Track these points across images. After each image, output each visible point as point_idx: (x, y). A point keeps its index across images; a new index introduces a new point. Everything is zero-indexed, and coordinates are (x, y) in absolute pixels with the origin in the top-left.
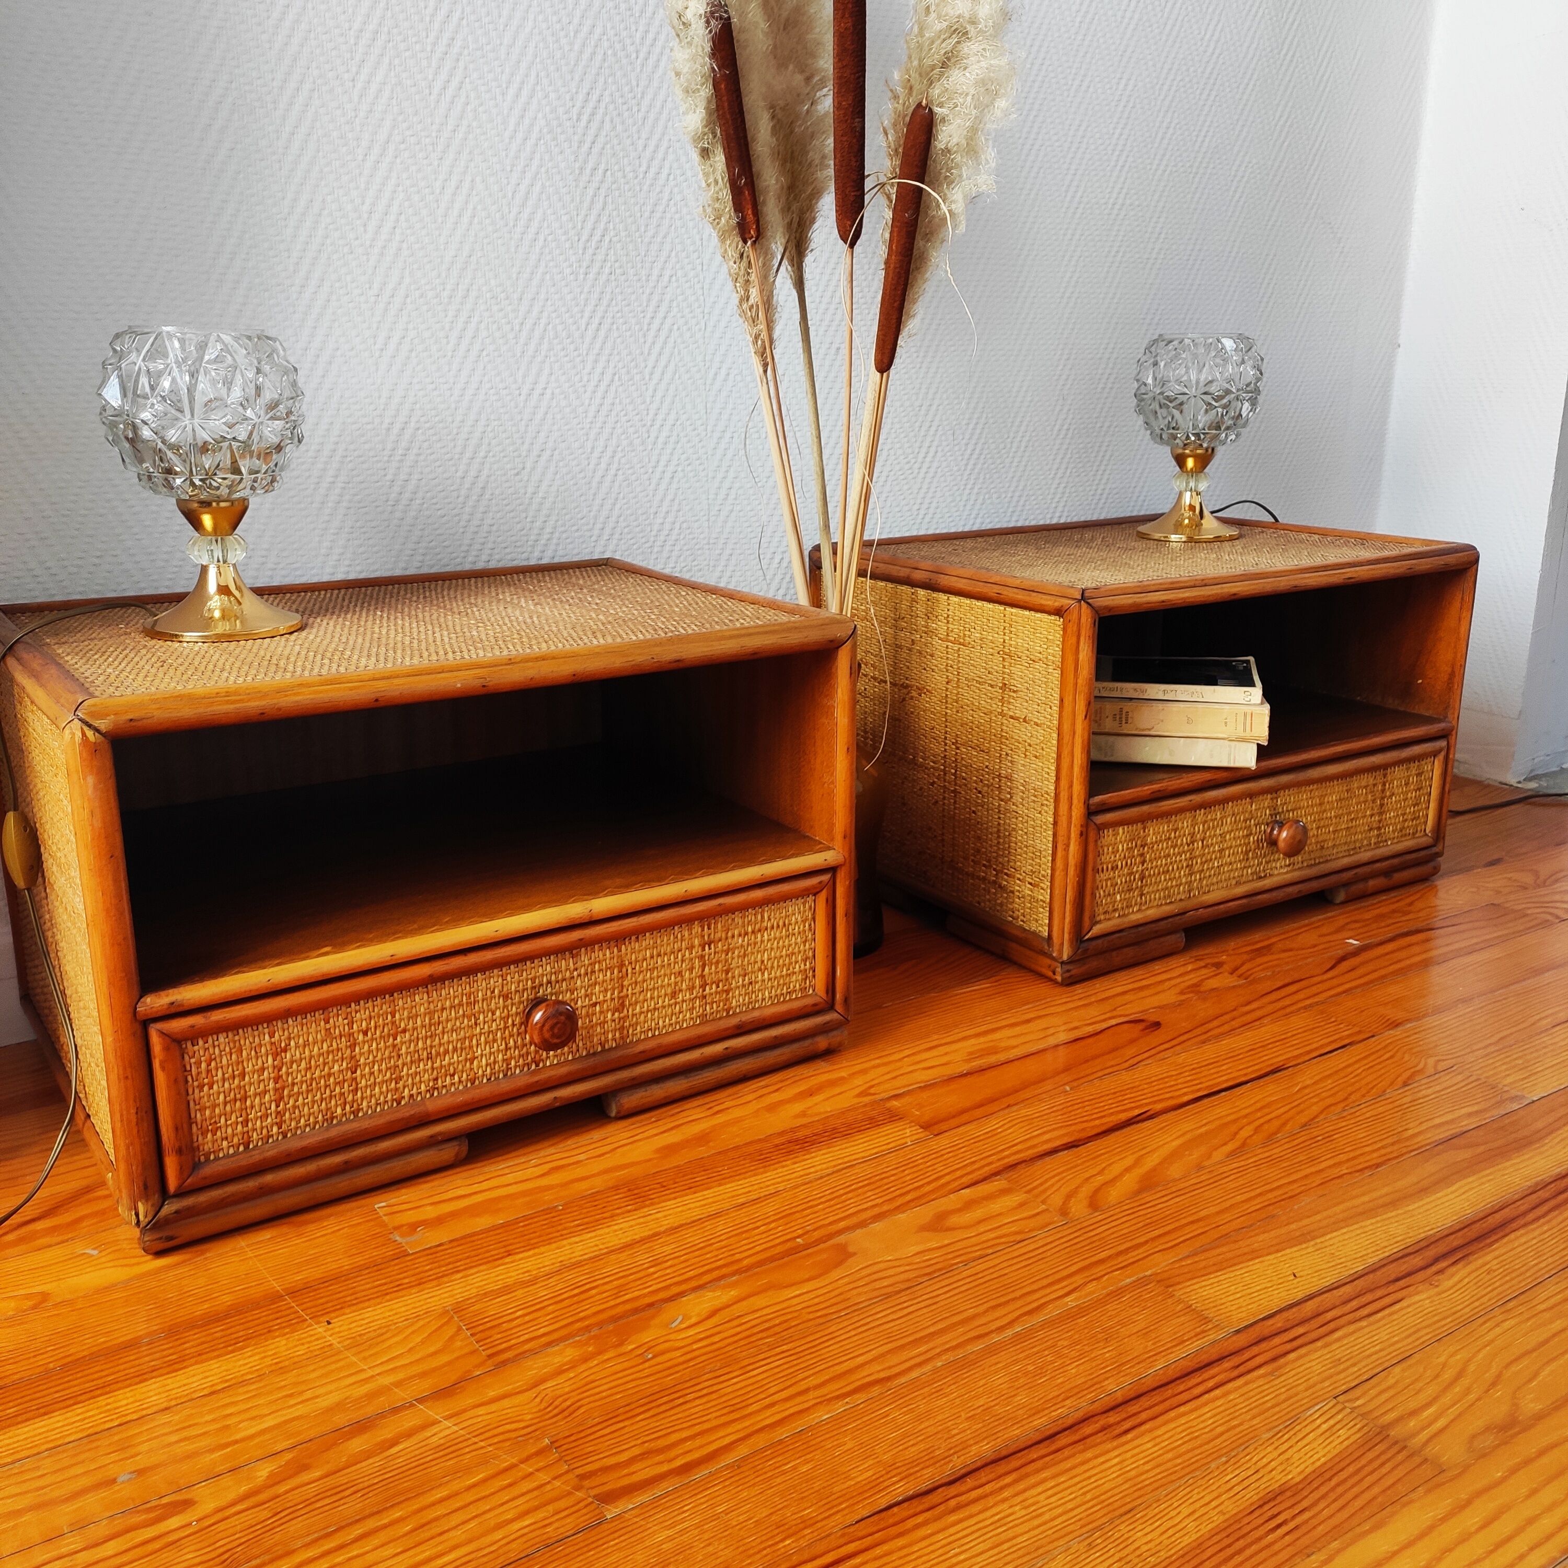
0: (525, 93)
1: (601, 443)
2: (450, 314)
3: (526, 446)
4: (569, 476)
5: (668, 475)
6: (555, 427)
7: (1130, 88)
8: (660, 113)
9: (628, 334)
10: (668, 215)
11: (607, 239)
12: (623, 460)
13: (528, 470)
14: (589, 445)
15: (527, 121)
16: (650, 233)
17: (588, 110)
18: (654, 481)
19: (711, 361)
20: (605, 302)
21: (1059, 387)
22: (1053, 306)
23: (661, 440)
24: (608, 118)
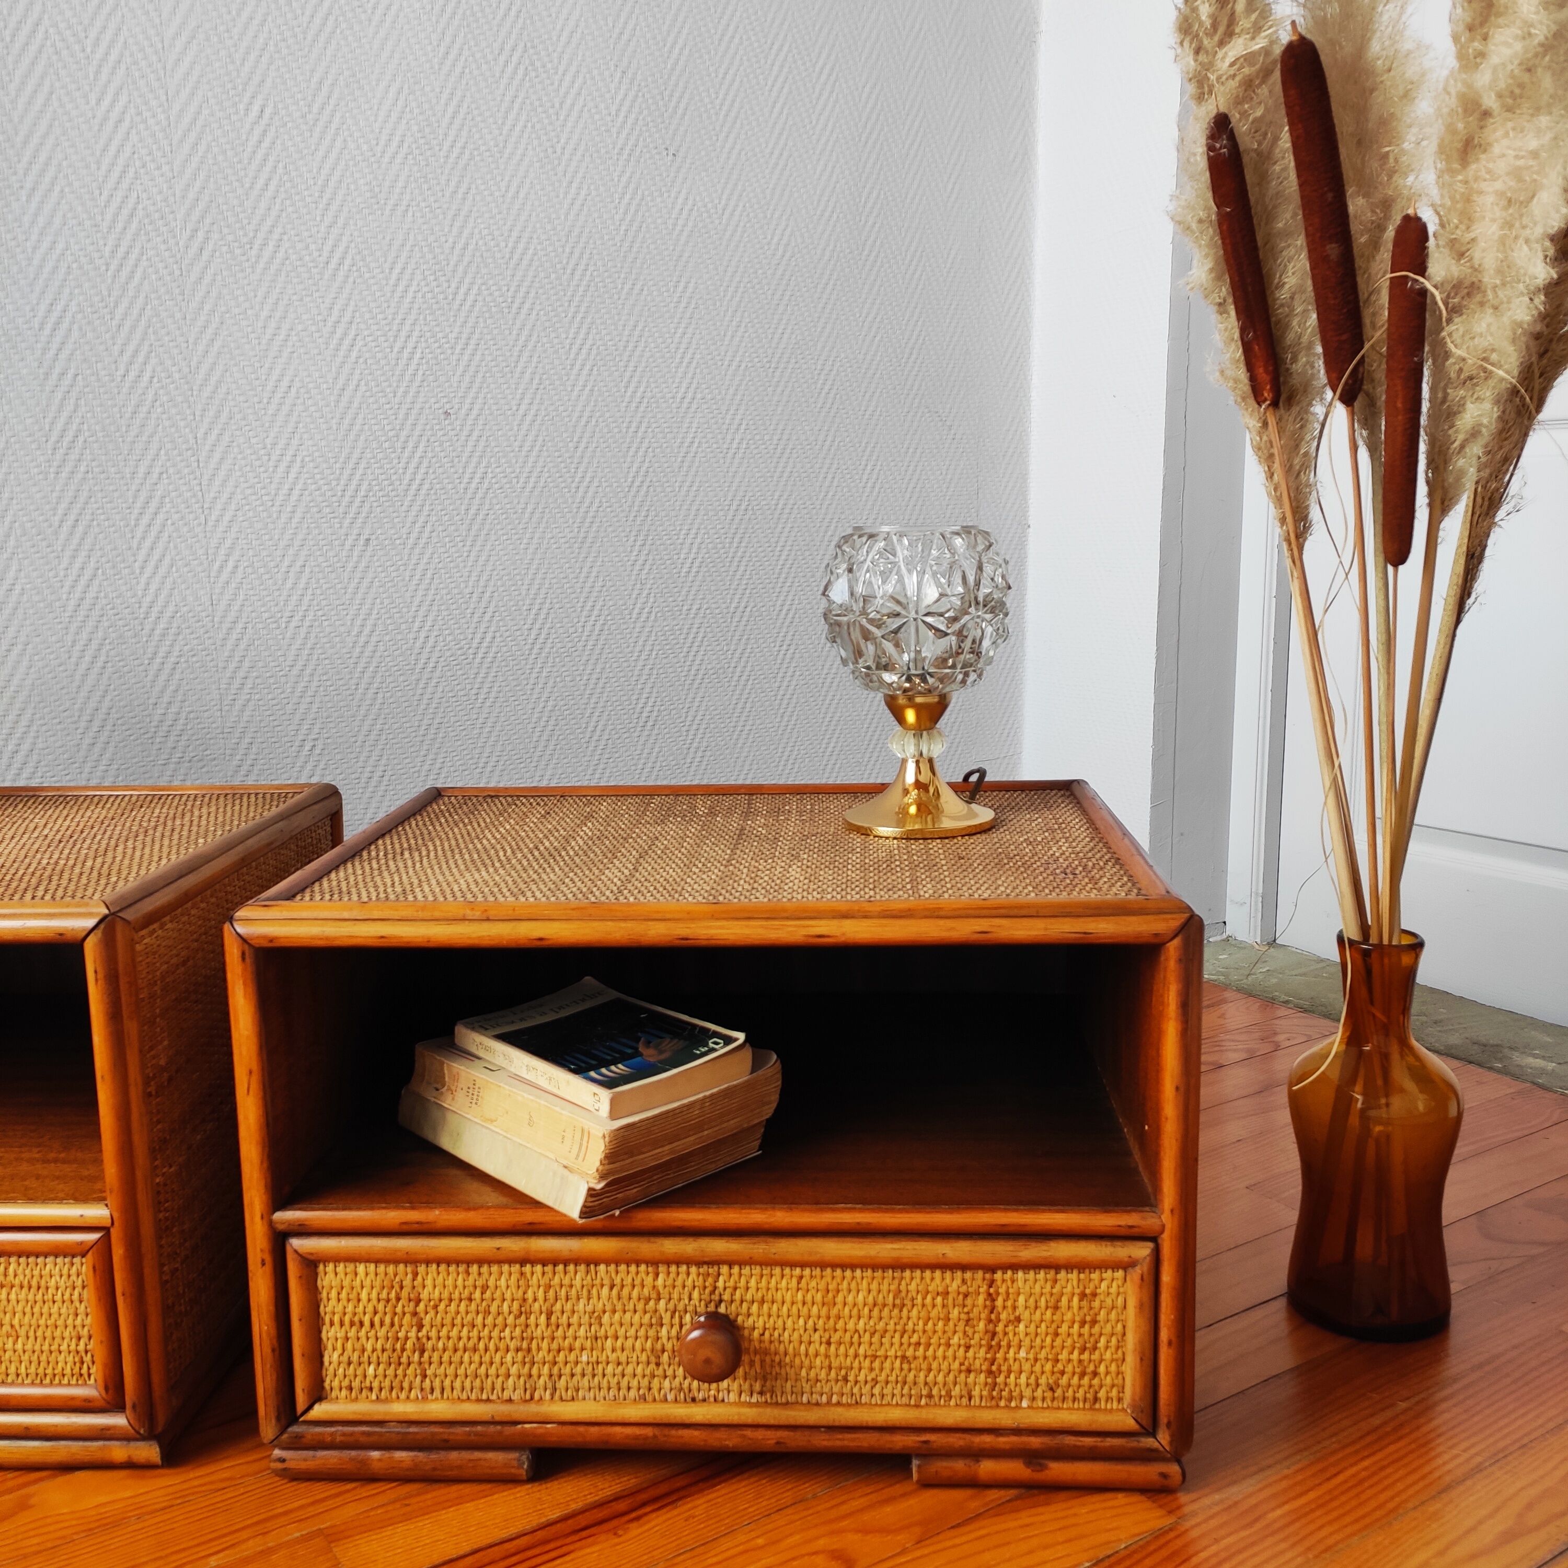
1: (84, 636)
4: (46, 670)
5: (168, 666)
6: (28, 622)
7: (690, 290)
8: (138, 320)
9: (112, 529)
10: (154, 416)
11: (81, 439)
12: (112, 653)
14: (70, 638)
16: (132, 434)
17: (52, 320)
18: (151, 673)
19: (215, 554)
20: (82, 500)
21: (635, 572)
22: (621, 495)
23: (157, 632)
24: (76, 326)
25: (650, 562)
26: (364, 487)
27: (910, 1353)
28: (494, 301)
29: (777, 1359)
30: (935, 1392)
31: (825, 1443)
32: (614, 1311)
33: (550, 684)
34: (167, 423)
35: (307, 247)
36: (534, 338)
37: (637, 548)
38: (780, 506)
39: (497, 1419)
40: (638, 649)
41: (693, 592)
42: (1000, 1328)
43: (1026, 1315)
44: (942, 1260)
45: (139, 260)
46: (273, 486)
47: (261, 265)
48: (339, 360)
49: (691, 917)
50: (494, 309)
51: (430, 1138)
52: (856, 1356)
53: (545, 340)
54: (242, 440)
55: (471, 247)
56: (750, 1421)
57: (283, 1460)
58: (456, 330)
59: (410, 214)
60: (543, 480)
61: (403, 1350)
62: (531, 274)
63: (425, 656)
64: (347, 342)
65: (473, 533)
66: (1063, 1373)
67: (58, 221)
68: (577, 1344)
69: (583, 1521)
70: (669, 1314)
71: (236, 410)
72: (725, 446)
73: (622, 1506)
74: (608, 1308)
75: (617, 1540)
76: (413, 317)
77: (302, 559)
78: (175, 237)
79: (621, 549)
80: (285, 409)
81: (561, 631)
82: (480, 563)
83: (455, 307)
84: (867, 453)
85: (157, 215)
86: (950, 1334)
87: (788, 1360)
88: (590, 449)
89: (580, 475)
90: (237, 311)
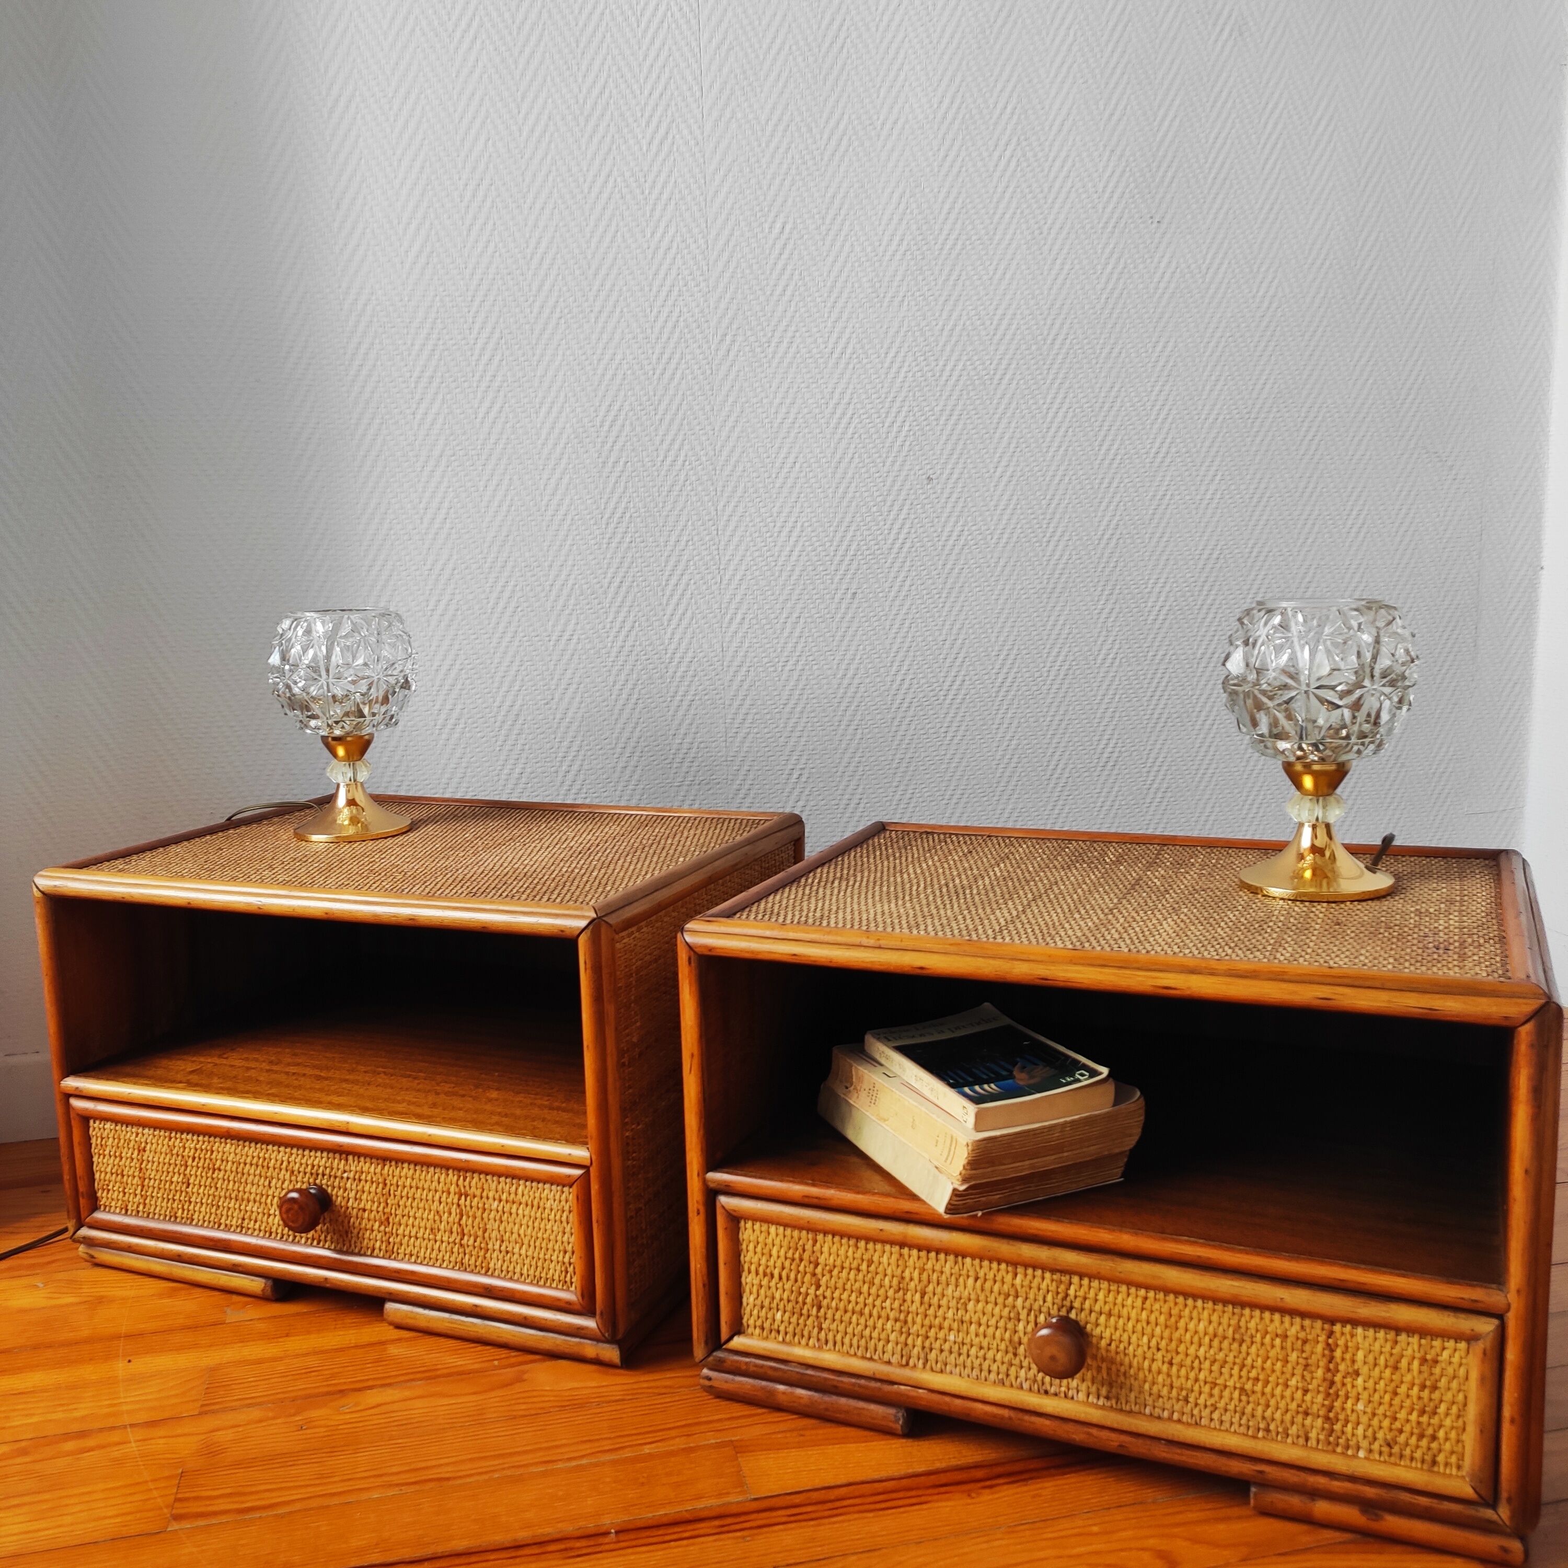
0: (555, 410)
1: (623, 677)
2: (490, 580)
3: (554, 682)
4: (593, 705)
5: (686, 703)
7: (1169, 348)
8: (676, 414)
9: (648, 589)
10: (684, 493)
11: (628, 515)
12: (643, 692)
13: (556, 700)
14: (611, 679)
15: (557, 431)
16: (667, 509)
17: (610, 418)
18: (672, 709)
19: (727, 608)
20: (626, 565)
21: (1101, 620)
22: (1091, 547)
23: (679, 674)
24: (628, 422)
25: (1117, 610)
26: (853, 547)
27: (1248, 1386)
28: (978, 374)
29: (1122, 1369)
30: (1272, 1427)
31: (1164, 1455)
32: (978, 1301)
33: (1015, 724)
34: (694, 499)
35: (816, 341)
36: (1013, 406)
37: (1104, 597)
38: (1254, 554)
39: (878, 1376)
40: (1101, 693)
41: (1159, 639)
42: (1338, 1378)
43: (1364, 1370)
44: (1280, 1304)
45: (678, 364)
46: (777, 548)
47: (776, 360)
48: (837, 436)
49: (1052, 960)
50: (977, 382)
51: (840, 1128)
52: (1196, 1380)
53: (1023, 407)
54: (753, 510)
55: (958, 328)
56: (1095, 1421)
57: (709, 1379)
58: (942, 403)
59: (906, 303)
60: (1015, 535)
61: (804, 1303)
62: (1013, 347)
63: (900, 697)
64: (845, 421)
65: (948, 585)
66: (1401, 1431)
67: (617, 336)
68: (946, 1324)
69: (943, 1478)
70: (1025, 1311)
71: (750, 484)
72: (1199, 497)
73: (979, 1474)
74: (973, 1297)
75: (969, 1501)
76: (903, 394)
77: (798, 611)
78: (707, 342)
79: (1089, 598)
80: (790, 481)
81: (1027, 675)
82: (954, 613)
83: (942, 383)
84: (1353, 498)
85: (694, 325)
86: (1288, 1376)
87: (1132, 1372)
88: (1062, 506)
89: (1051, 530)
90: (755, 400)
